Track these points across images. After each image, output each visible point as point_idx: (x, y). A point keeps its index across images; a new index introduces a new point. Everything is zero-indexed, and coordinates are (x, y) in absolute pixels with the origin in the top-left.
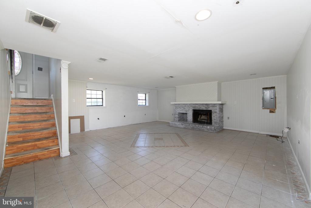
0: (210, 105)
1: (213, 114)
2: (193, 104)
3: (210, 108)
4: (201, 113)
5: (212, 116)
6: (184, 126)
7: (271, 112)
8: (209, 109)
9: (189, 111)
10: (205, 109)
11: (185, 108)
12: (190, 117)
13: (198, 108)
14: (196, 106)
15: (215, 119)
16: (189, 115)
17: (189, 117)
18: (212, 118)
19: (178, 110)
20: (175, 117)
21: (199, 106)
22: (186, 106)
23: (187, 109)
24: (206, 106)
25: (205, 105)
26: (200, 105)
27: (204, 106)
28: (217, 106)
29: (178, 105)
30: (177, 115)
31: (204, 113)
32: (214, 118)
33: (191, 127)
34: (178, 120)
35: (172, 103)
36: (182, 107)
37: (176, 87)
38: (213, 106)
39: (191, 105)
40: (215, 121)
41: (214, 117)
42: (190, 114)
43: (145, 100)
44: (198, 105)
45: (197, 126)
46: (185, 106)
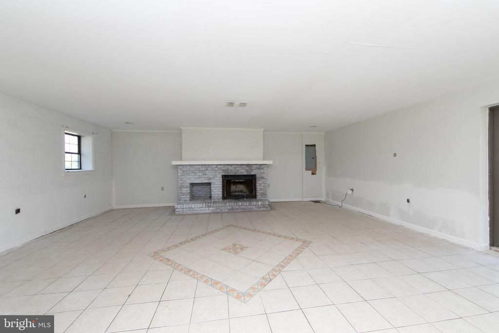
0: (254, 166)
1: (259, 181)
2: (224, 165)
3: (254, 171)
4: (236, 181)
5: (257, 185)
6: (212, 209)
7: (313, 174)
8: (253, 173)
9: (216, 178)
10: (246, 174)
11: (207, 172)
12: (217, 189)
13: (232, 172)
14: (230, 168)
15: (261, 189)
16: (215, 186)
17: (214, 191)
18: (257, 187)
19: (189, 177)
20: (183, 194)
21: (235, 168)
22: (209, 169)
23: (209, 174)
24: (247, 168)
25: (245, 166)
26: (237, 166)
27: (243, 168)
28: (264, 167)
29: (190, 167)
30: (186, 189)
31: (242, 181)
32: (260, 187)
33: (229, 208)
34: (189, 199)
35: (174, 163)
36: (200, 171)
37: (181, 128)
38: (258, 168)
39: (219, 166)
40: (262, 192)
41: (260, 185)
42: (217, 183)
43: (79, 153)
44: (233, 166)
45: (240, 203)
46: (207, 170)
